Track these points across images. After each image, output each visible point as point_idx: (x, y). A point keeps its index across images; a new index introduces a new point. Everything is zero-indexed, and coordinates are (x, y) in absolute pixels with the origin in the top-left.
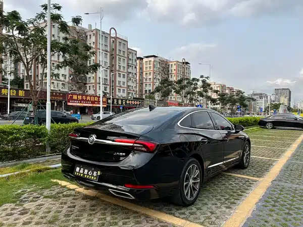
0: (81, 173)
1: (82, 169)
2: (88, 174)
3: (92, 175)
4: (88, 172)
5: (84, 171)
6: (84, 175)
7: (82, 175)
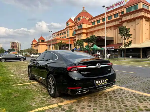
0: (100, 83)
1: (99, 81)
2: (103, 82)
3: (105, 82)
4: (102, 81)
5: (100, 82)
6: (101, 83)
7: (100, 84)
